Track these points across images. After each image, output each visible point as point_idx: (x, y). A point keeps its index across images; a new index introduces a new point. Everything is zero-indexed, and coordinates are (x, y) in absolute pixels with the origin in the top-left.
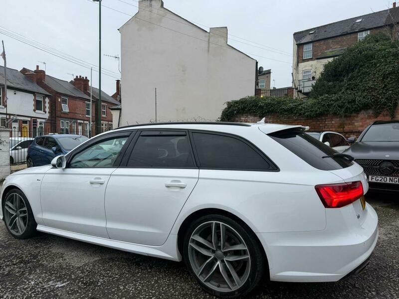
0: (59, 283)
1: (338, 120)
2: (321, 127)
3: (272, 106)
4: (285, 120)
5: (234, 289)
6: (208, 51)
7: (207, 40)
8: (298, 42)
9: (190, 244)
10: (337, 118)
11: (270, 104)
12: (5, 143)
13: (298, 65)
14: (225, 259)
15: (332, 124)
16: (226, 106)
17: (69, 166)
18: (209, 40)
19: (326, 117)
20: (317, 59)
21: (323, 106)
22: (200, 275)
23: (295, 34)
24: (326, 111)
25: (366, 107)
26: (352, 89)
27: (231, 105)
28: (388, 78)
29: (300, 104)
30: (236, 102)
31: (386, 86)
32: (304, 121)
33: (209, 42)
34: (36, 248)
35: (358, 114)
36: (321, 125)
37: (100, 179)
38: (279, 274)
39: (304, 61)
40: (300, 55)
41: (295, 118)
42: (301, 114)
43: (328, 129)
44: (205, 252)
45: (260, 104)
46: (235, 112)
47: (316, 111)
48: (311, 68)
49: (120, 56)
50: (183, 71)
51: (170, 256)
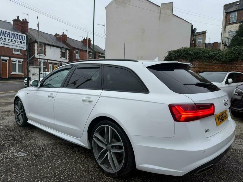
0: (23, 154)
3: (198, 54)
4: (207, 63)
5: (115, 171)
6: (160, 19)
7: (159, 12)
8: (227, 11)
9: (93, 138)
11: (197, 52)
12: (36, 75)
13: (225, 27)
14: (111, 151)
15: (240, 67)
16: (167, 54)
17: (42, 86)
18: (160, 11)
19: (237, 62)
20: (240, 22)
21: (234, 54)
22: (98, 159)
23: (225, 6)
24: (237, 58)
27: (171, 54)
29: (218, 53)
30: (174, 52)
32: (220, 64)
33: (160, 13)
34: (26, 132)
36: (232, 67)
37: (53, 94)
38: (141, 165)
39: (230, 24)
40: (227, 20)
41: (214, 62)
42: (218, 60)
43: (238, 71)
44: (101, 145)
45: (190, 52)
46: (173, 58)
47: (229, 57)
48: (235, 29)
49: (105, 25)
50: (143, 32)
51: (84, 145)
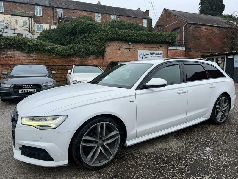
1: (80, 59)
2: (70, 62)
9: (216, 109)
10: (79, 58)
15: (76, 61)
19: (73, 57)
20: (11, 15)
21: (73, 50)
25: (93, 53)
26: (86, 43)
28: (101, 41)
31: (101, 44)
35: (89, 56)
41: (54, 56)
46: (3, 46)
48: (4, 19)
